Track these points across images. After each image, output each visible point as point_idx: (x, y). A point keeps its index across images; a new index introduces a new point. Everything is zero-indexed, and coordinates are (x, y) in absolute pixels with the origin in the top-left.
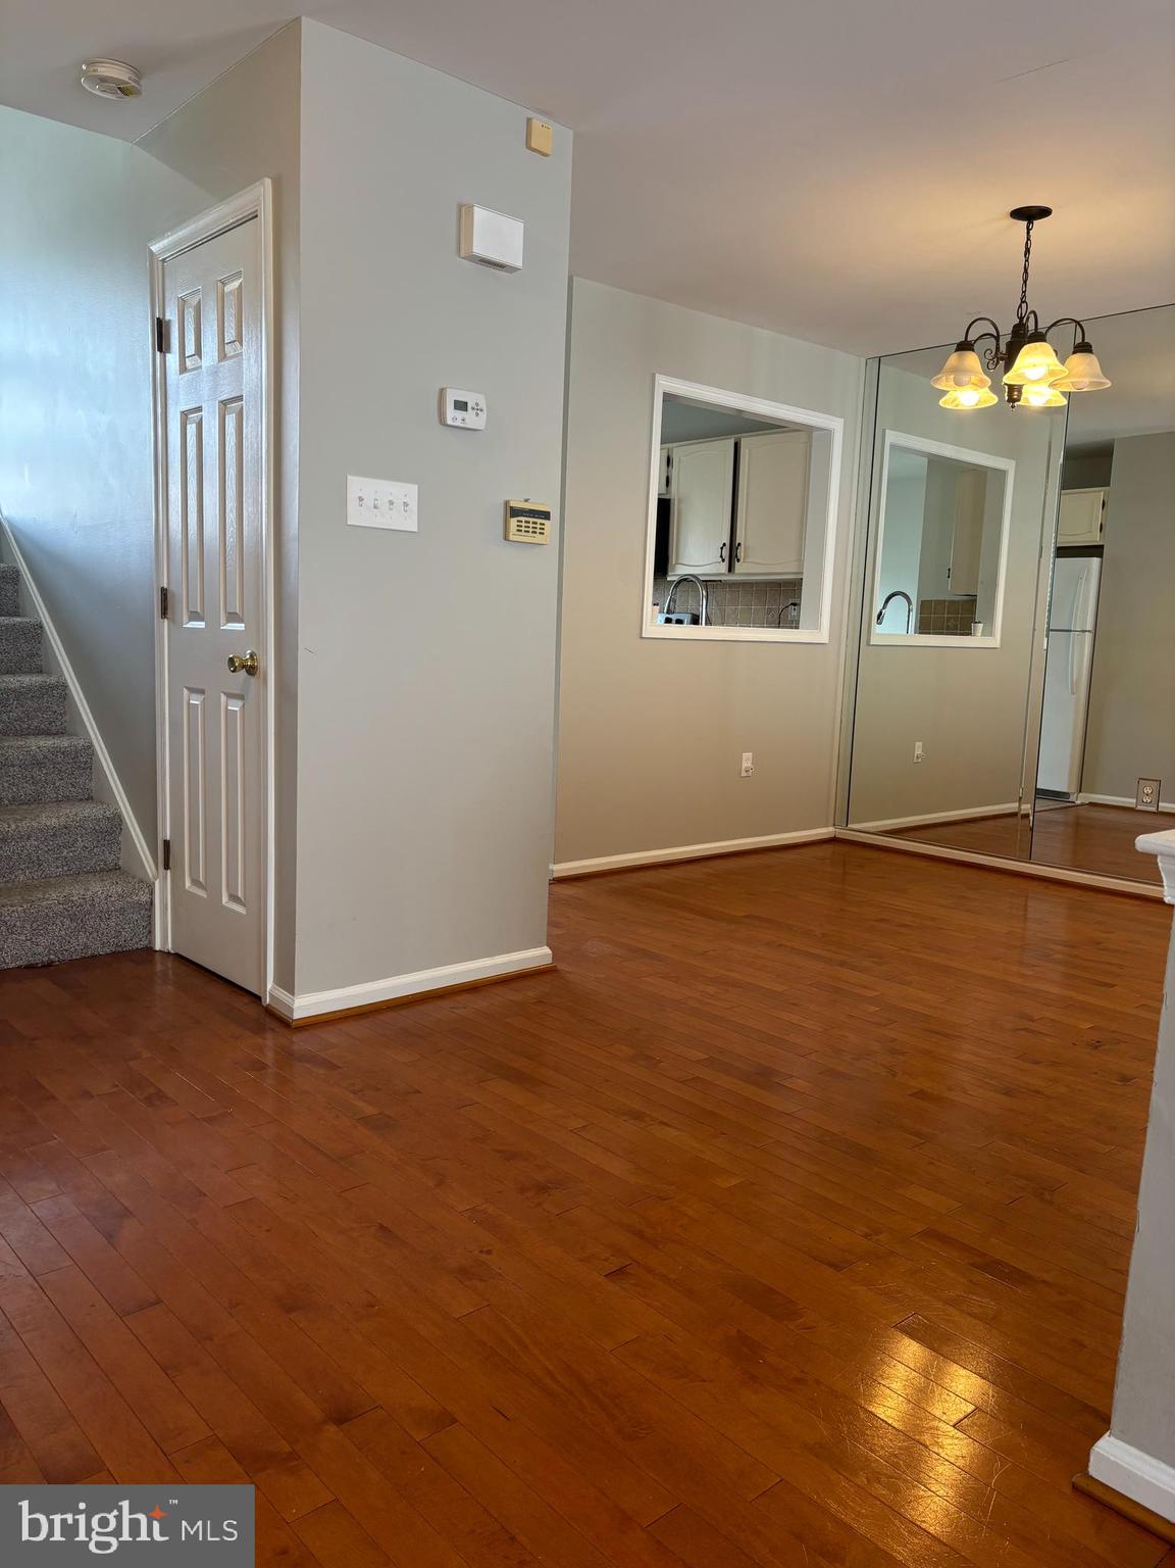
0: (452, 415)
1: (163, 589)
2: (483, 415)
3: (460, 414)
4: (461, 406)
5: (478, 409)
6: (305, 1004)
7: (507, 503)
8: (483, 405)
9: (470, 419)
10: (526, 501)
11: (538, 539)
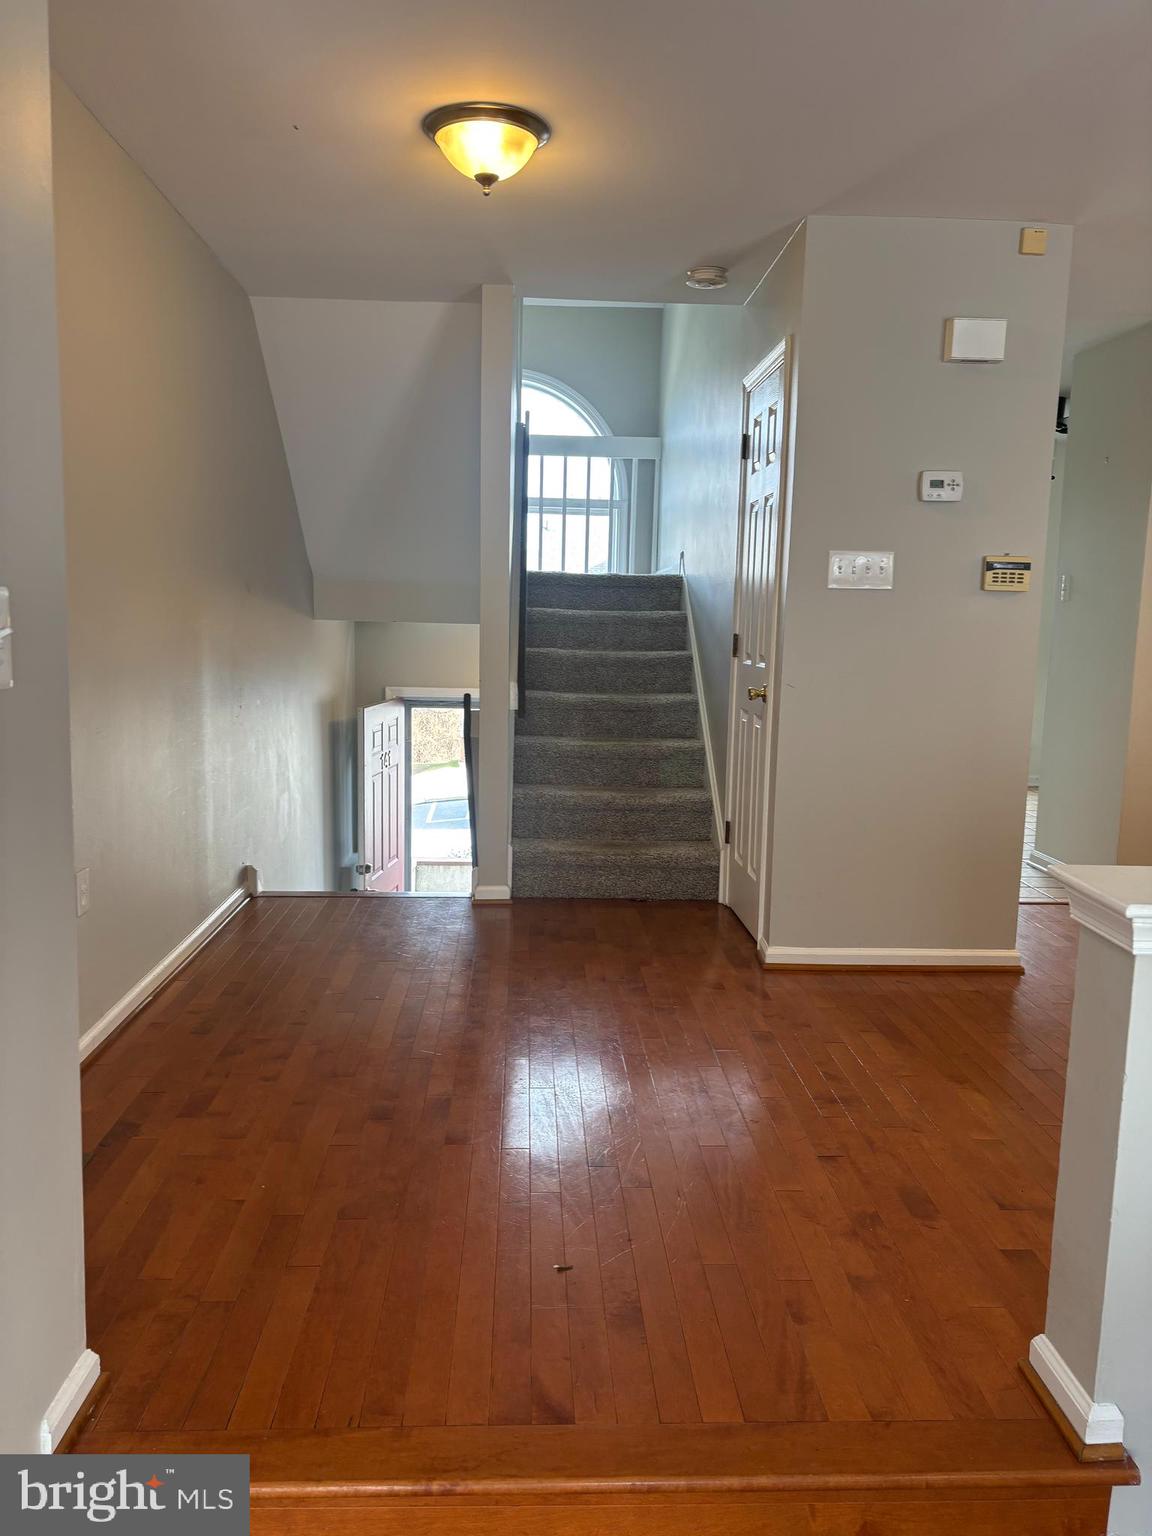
0: (928, 493)
1: (736, 636)
2: (959, 491)
3: (936, 492)
4: (937, 484)
5: (953, 485)
6: (775, 953)
7: (984, 558)
8: (959, 479)
9: (945, 494)
10: (1007, 555)
11: (1016, 587)
